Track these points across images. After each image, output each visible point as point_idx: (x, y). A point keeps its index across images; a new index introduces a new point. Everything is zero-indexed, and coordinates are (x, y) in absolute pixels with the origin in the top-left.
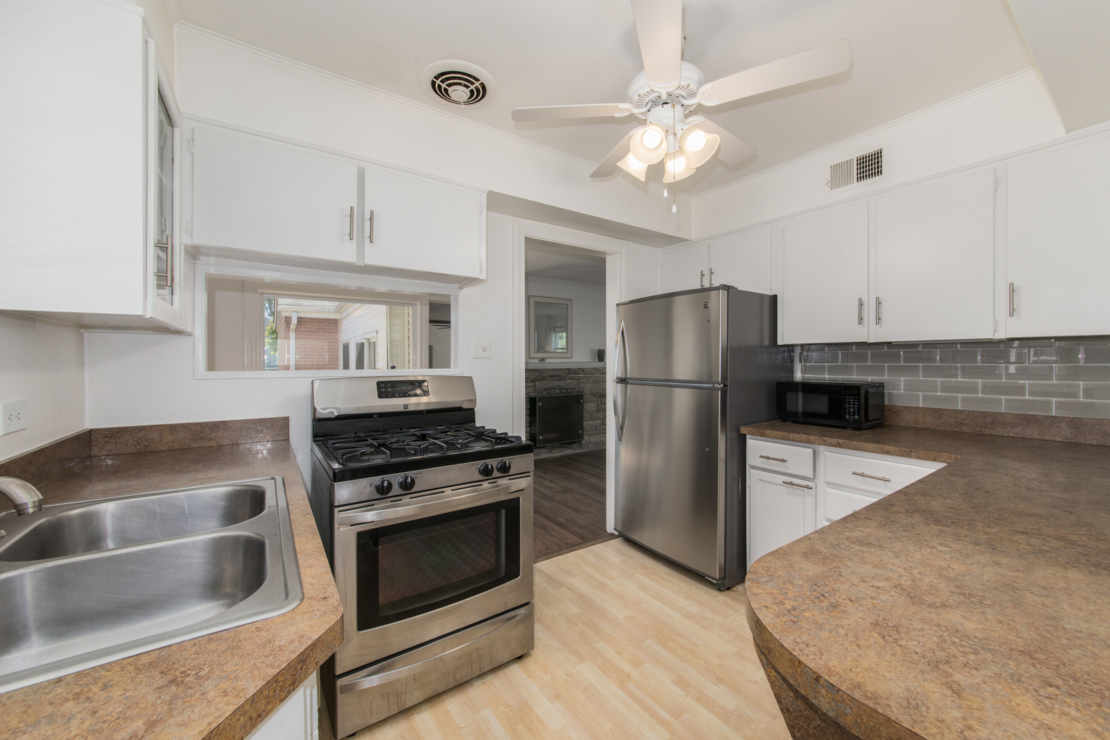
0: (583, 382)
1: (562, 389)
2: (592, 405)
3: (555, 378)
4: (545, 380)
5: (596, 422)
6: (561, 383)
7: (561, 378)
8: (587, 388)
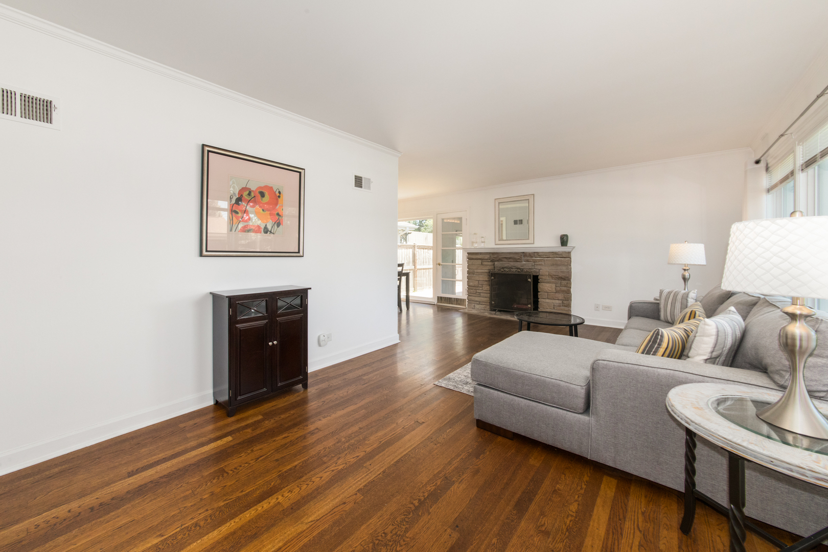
0: (540, 265)
1: (518, 268)
2: (548, 285)
3: (511, 260)
4: (502, 261)
5: (554, 301)
6: (518, 264)
7: (516, 260)
8: (544, 270)
